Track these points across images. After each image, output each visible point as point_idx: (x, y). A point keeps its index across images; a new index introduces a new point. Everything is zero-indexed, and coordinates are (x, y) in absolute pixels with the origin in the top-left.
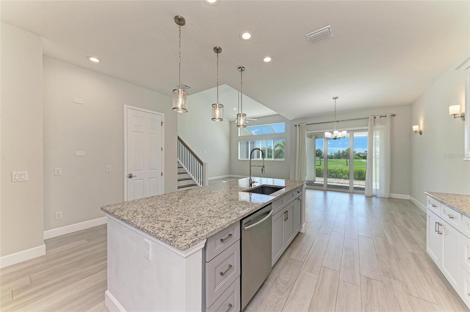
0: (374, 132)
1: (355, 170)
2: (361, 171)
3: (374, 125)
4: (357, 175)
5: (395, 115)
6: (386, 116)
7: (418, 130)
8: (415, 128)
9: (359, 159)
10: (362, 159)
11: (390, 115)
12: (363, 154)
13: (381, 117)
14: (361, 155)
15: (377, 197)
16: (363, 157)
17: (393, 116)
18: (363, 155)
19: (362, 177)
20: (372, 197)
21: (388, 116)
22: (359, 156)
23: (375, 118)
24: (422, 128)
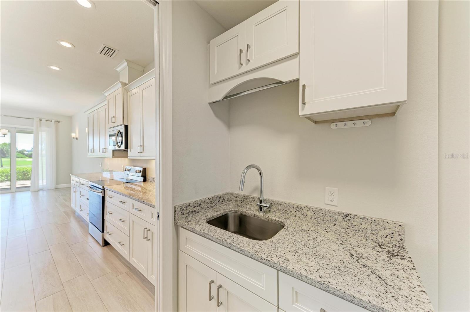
0: (40, 133)
1: (18, 170)
2: (26, 171)
3: (40, 126)
4: (20, 175)
5: (59, 122)
6: (51, 121)
7: (75, 137)
8: (73, 135)
9: (22, 157)
10: (27, 158)
11: (55, 121)
12: (28, 151)
13: (46, 121)
14: (25, 153)
15: (44, 190)
16: (28, 155)
17: (58, 122)
18: (29, 153)
19: (28, 176)
20: (38, 191)
21: (53, 121)
22: (24, 154)
23: (41, 120)
24: (77, 136)
